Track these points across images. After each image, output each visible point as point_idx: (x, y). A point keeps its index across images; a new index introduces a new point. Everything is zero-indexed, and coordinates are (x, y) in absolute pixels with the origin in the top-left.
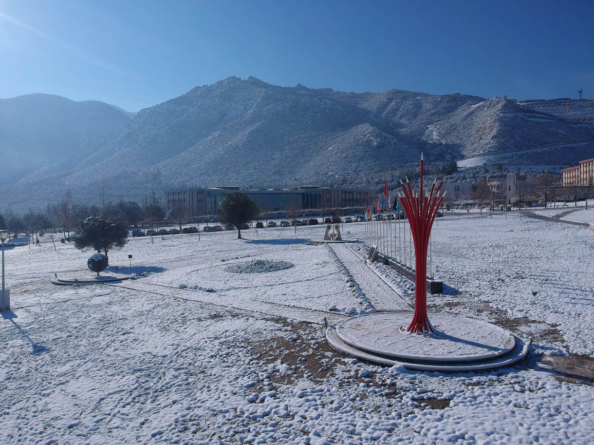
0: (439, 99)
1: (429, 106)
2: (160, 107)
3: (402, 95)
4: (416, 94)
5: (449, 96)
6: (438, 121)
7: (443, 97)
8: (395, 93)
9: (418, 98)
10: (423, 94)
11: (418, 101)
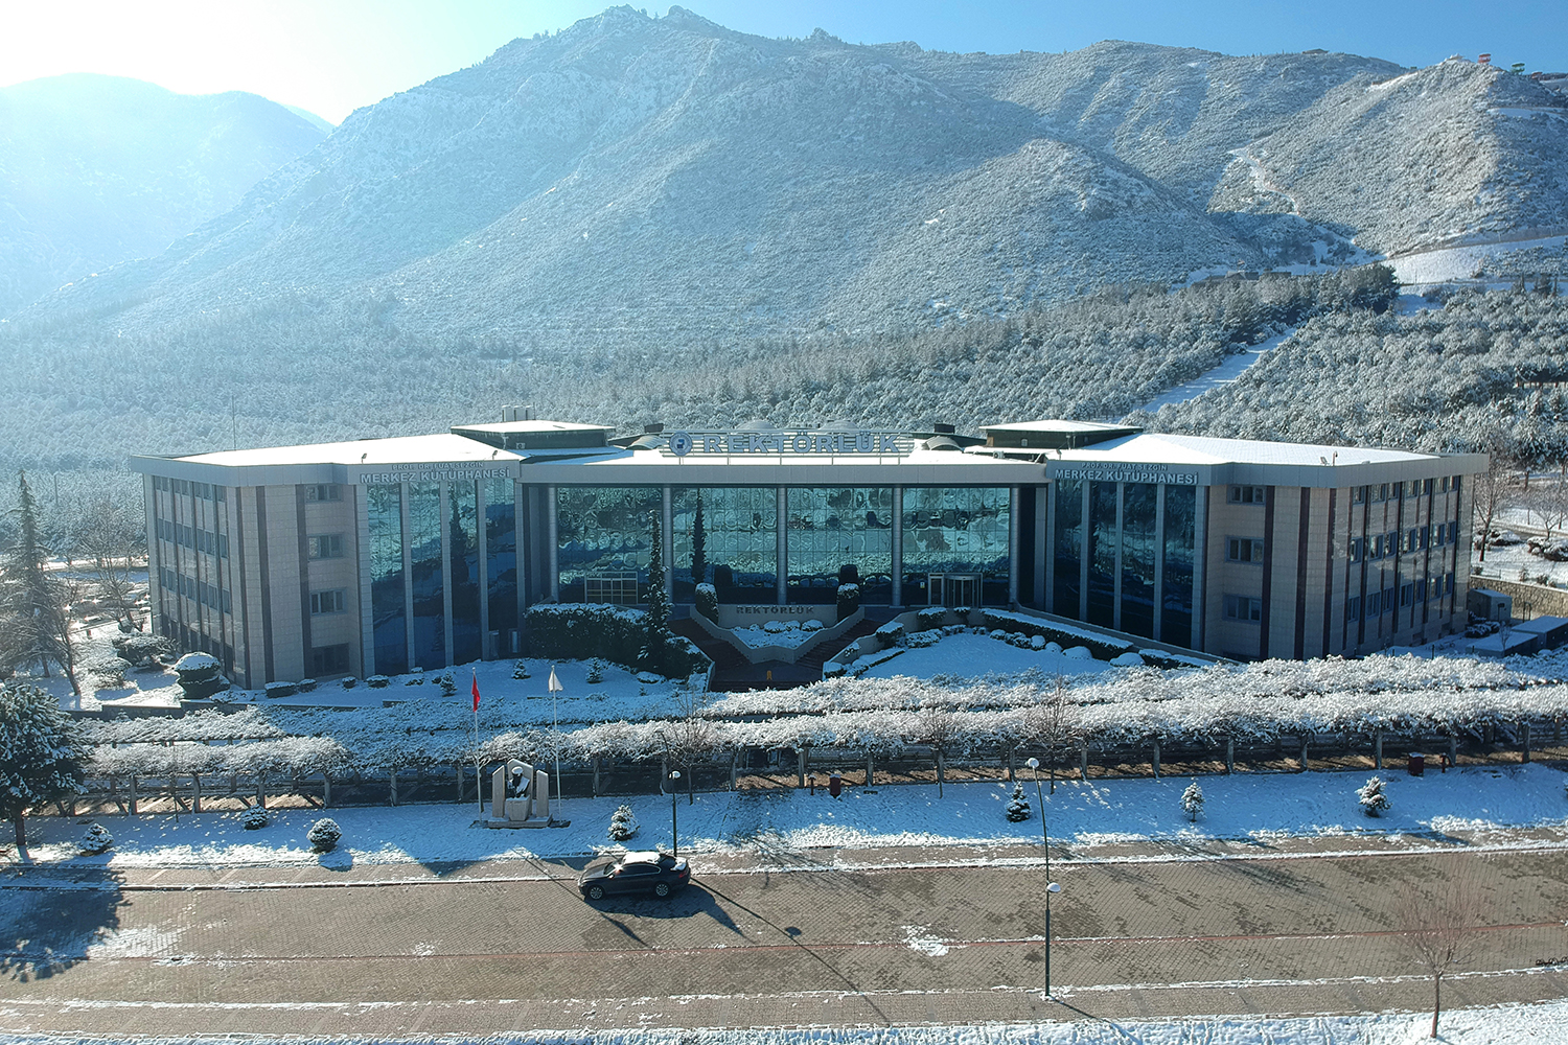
0: (1260, 69)
1: (1228, 89)
2: (405, 101)
3: (1140, 58)
4: (1183, 55)
5: (1292, 58)
6: (1263, 135)
7: (1274, 61)
8: (1118, 50)
9: (1192, 65)
10: (1205, 52)
11: (1192, 75)
